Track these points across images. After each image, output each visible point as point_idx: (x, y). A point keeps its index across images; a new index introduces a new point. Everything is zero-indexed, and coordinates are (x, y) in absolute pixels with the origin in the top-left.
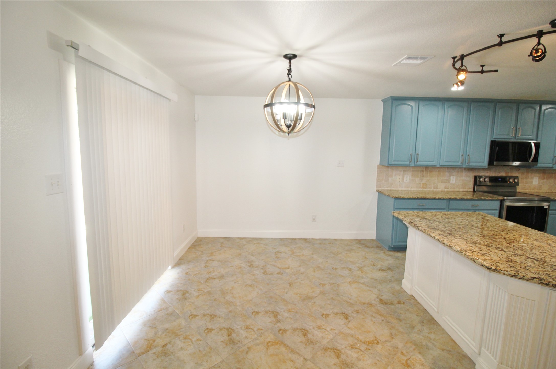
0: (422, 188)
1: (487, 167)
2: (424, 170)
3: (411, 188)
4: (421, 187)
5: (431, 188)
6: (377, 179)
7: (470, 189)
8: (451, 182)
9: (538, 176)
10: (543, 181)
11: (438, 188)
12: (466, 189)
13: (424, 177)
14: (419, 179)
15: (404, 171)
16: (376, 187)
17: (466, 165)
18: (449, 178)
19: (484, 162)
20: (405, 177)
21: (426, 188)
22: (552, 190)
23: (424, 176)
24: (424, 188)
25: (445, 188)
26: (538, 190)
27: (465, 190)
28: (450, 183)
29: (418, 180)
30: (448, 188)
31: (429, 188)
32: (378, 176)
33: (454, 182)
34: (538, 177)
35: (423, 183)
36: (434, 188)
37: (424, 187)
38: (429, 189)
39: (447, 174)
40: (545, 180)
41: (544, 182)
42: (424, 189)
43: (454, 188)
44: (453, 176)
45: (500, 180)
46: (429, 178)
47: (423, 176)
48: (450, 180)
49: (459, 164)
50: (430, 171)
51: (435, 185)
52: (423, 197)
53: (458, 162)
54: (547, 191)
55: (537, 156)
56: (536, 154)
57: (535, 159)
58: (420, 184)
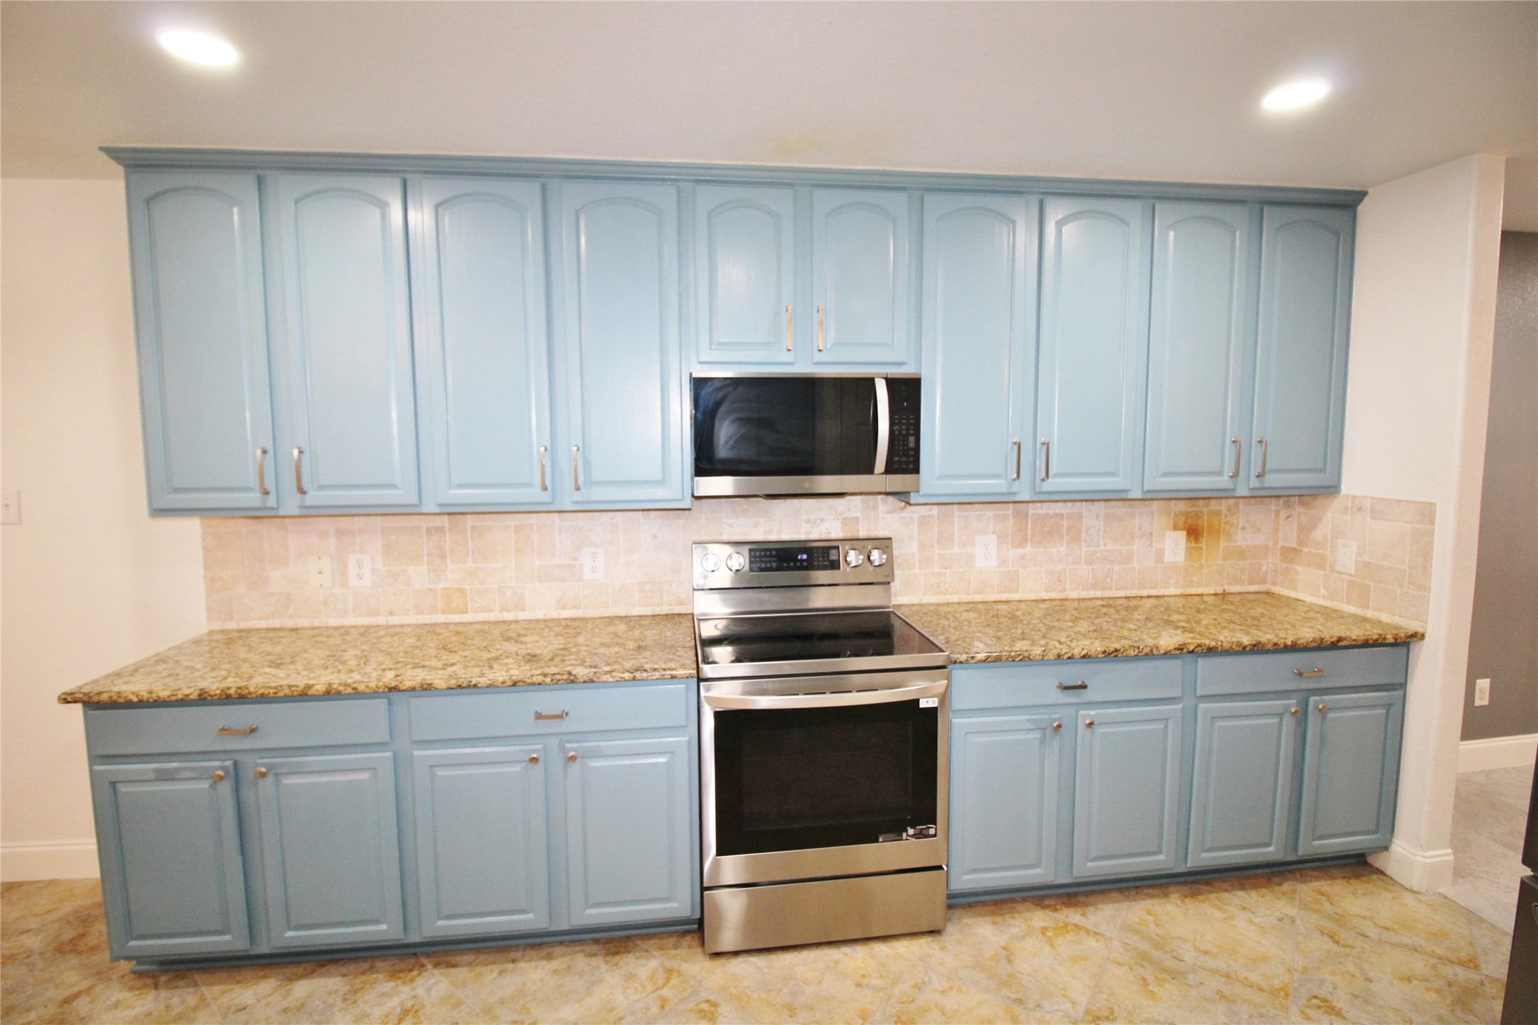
0: (443, 612)
2: (447, 525)
3: (391, 614)
4: (439, 606)
5: (491, 611)
6: (205, 577)
7: (680, 603)
8: (588, 575)
9: (994, 533)
10: (1018, 551)
11: (524, 610)
12: (659, 604)
13: (448, 561)
14: (425, 567)
15: (341, 533)
16: (209, 620)
18: (575, 559)
20: (352, 559)
21: (465, 612)
22: (1065, 590)
24: (455, 611)
25: (562, 606)
26: (1000, 592)
27: (660, 610)
28: (579, 578)
29: (419, 575)
30: (575, 607)
31: (483, 609)
32: (207, 567)
33: (600, 576)
34: (995, 536)
35: (445, 590)
36: (504, 610)
37: (453, 605)
38: (482, 616)
40: (1028, 549)
41: (1023, 557)
42: (456, 618)
43: (606, 606)
44: (594, 550)
45: (805, 557)
46: (474, 562)
47: (443, 557)
48: (581, 567)
50: (473, 528)
51: (508, 593)
52: (232, 692)
53: (529, 486)
54: (1045, 596)
55: (912, 445)
56: (908, 435)
57: (904, 459)
58: (430, 590)
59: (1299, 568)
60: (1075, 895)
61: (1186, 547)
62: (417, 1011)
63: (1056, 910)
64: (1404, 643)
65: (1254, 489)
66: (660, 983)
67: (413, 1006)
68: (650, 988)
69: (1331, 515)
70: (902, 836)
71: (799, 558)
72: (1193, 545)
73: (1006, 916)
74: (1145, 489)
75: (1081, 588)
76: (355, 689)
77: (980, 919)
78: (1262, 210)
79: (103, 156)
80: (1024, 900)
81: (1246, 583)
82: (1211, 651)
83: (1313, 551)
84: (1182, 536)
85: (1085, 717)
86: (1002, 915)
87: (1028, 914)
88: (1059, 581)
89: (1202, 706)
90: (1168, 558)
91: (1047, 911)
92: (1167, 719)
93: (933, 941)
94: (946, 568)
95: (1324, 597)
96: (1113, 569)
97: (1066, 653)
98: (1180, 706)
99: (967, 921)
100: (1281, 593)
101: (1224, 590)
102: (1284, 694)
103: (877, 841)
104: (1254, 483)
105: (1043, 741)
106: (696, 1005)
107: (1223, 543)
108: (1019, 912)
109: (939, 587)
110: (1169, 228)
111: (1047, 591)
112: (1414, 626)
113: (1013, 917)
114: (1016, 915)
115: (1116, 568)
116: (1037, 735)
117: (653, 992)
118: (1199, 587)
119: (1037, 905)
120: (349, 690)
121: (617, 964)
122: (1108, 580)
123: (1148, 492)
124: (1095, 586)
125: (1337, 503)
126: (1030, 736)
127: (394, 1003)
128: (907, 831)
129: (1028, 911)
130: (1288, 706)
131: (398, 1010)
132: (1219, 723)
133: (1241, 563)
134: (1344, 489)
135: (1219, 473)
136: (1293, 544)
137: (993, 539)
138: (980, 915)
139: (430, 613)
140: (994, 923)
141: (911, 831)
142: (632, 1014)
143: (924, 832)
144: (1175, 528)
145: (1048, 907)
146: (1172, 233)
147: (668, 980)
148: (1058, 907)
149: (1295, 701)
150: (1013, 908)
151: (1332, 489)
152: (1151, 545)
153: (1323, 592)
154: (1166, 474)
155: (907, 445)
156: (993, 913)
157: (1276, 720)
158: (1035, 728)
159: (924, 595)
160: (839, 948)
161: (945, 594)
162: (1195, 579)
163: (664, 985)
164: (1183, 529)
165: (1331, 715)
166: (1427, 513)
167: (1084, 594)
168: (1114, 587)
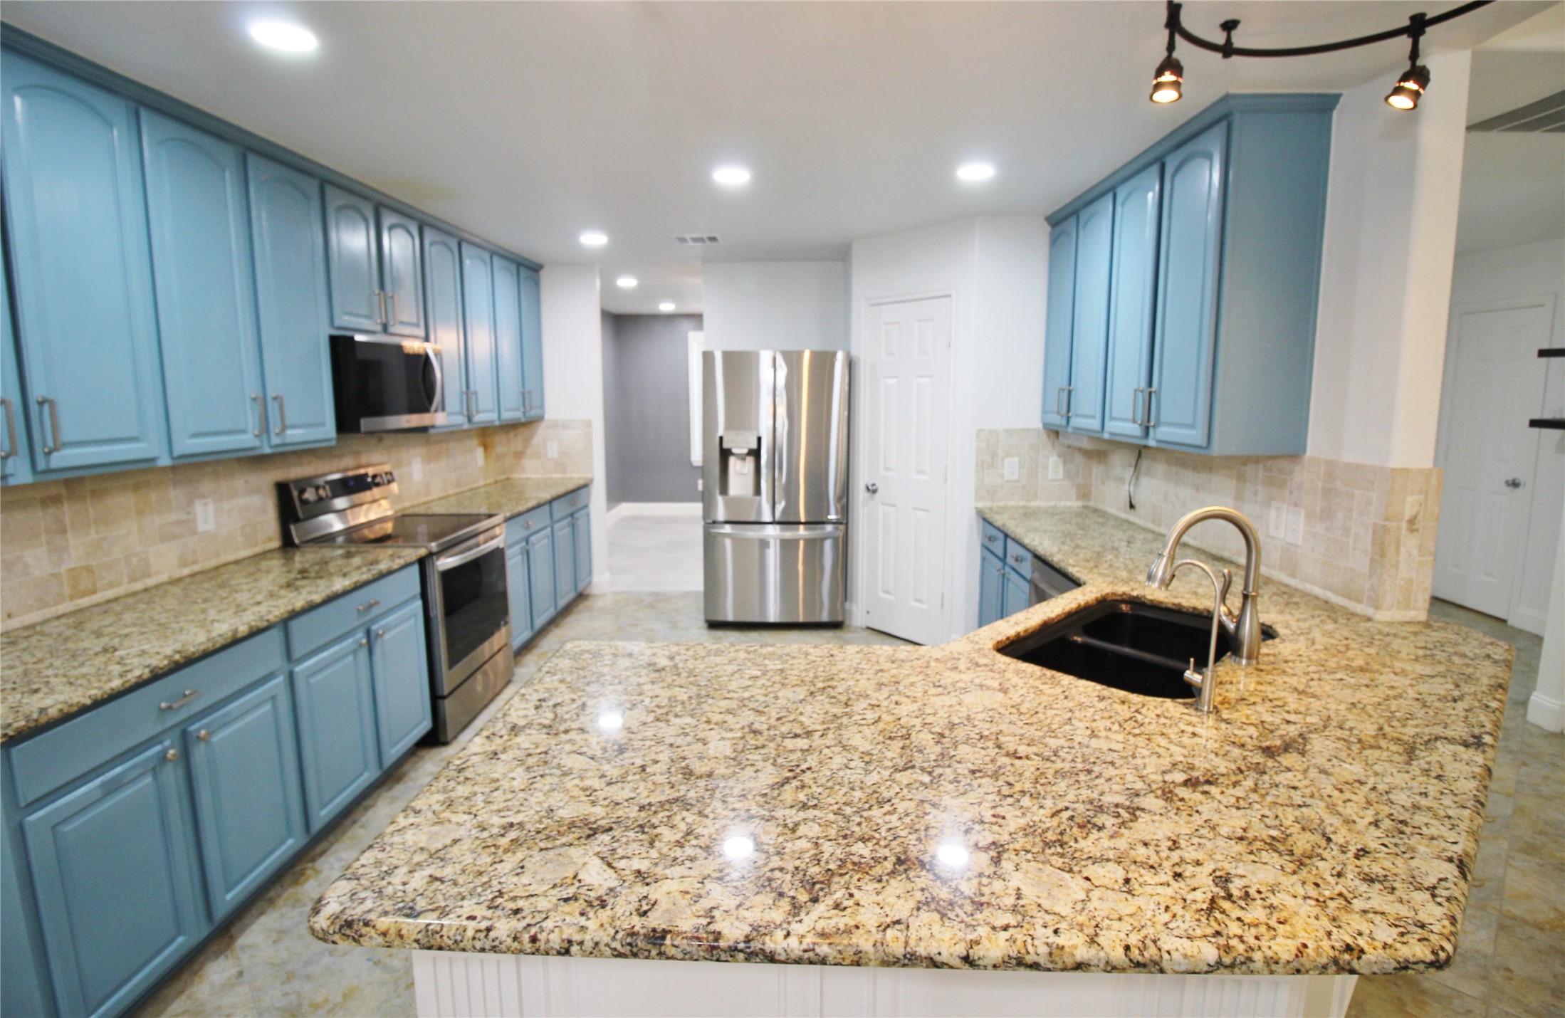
0: (72, 598)
1: (333, 443)
3: (9, 616)
4: (67, 591)
5: (120, 584)
7: (270, 540)
8: (202, 527)
10: (428, 467)
11: (149, 576)
12: (256, 545)
13: (70, 535)
14: (44, 548)
17: (275, 440)
18: (189, 513)
19: (323, 424)
21: (94, 592)
23: (68, 523)
24: (84, 593)
25: (183, 564)
27: (258, 550)
28: (194, 532)
29: (38, 560)
30: (195, 562)
31: (112, 585)
33: (211, 526)
35: (70, 570)
36: (133, 580)
37: (82, 587)
38: (110, 594)
39: (176, 494)
40: (432, 465)
41: (431, 470)
42: (88, 601)
43: (218, 554)
44: (204, 501)
45: (353, 483)
46: (97, 533)
47: (63, 531)
48: (195, 519)
49: (247, 440)
50: (93, 492)
51: (135, 560)
53: (243, 431)
58: (53, 575)
59: (522, 462)
61: (484, 456)
64: (585, 486)
69: (541, 432)
72: (486, 454)
75: (453, 487)
78: (519, 268)
81: (501, 474)
83: (533, 450)
84: (483, 451)
88: (445, 484)
89: (555, 525)
90: (479, 464)
94: (402, 484)
98: (551, 528)
101: (496, 480)
102: (565, 517)
104: (528, 414)
107: (494, 453)
110: (497, 272)
111: (441, 492)
112: (589, 476)
116: (522, 556)
122: (460, 482)
125: (543, 425)
126: (520, 557)
134: (547, 417)
136: (520, 449)
137: (419, 459)
139: (57, 604)
144: (480, 445)
146: (498, 275)
151: (540, 419)
152: (473, 456)
158: (521, 552)
161: (403, 502)
164: (482, 448)
166: (588, 424)
167: (455, 491)
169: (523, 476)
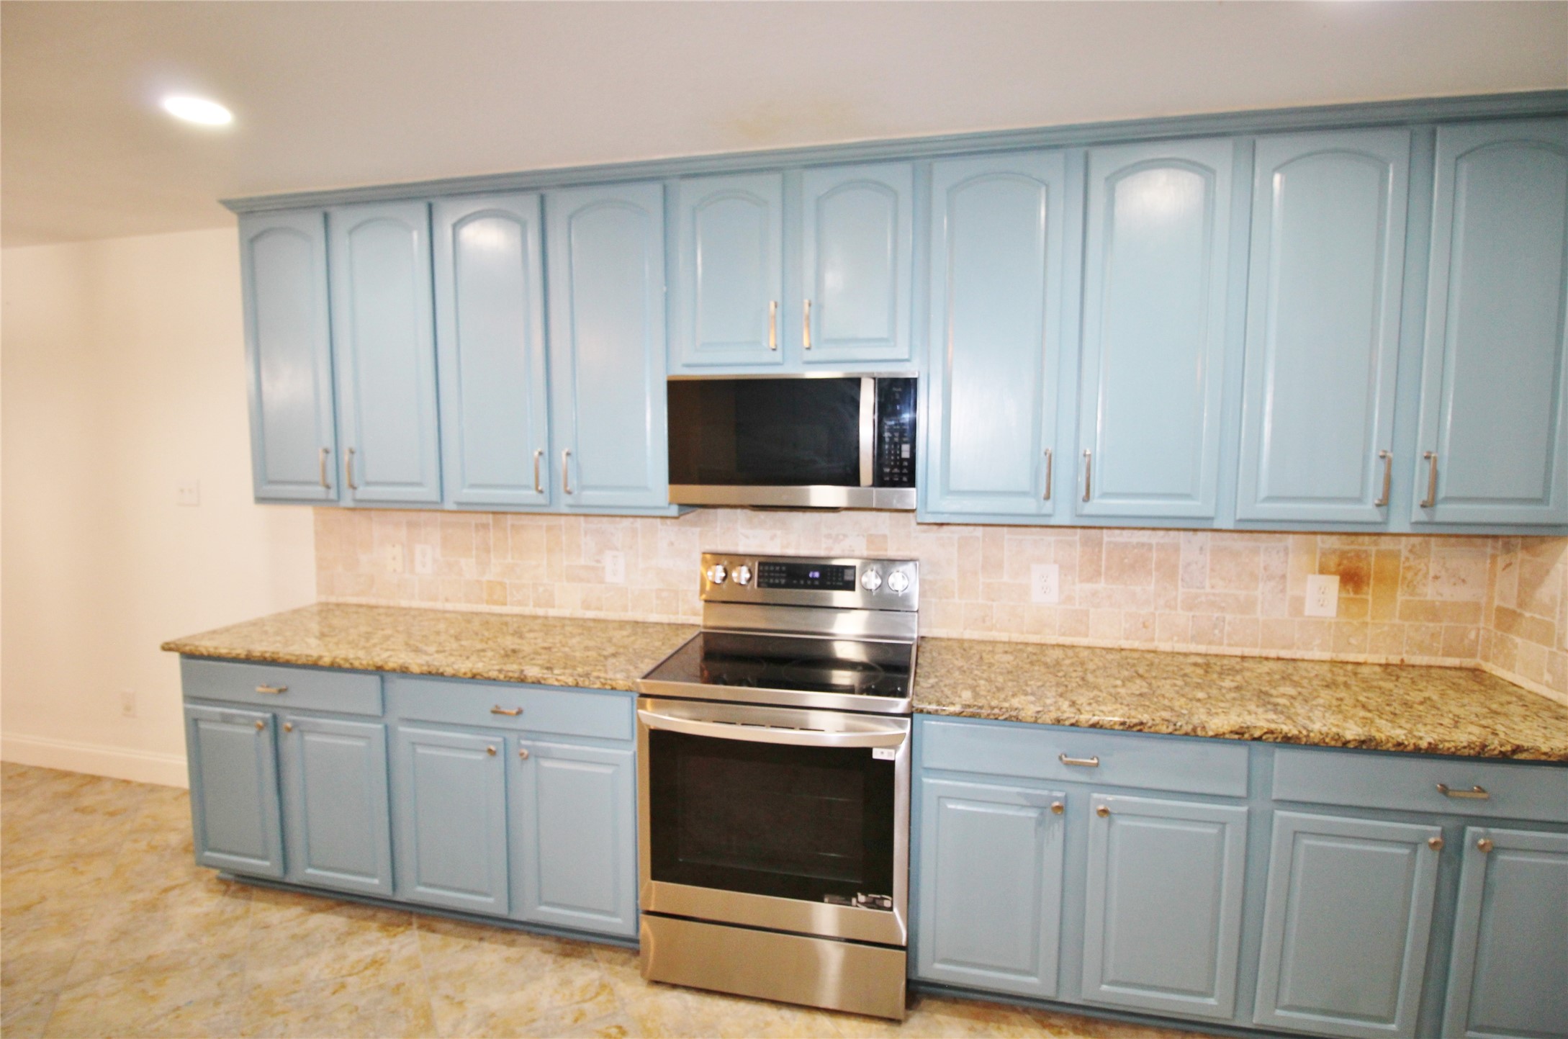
0: (488, 602)
2: (491, 522)
3: (447, 600)
5: (526, 605)
6: (316, 556)
8: (609, 577)
9: (1055, 562)
10: (1088, 587)
11: (553, 607)
12: (674, 613)
14: (474, 559)
15: (411, 525)
16: (319, 593)
18: (599, 561)
20: (418, 549)
21: (504, 604)
22: (1152, 640)
24: (495, 603)
25: (587, 606)
26: (1064, 634)
27: (676, 619)
28: (602, 581)
29: (468, 566)
30: (599, 609)
31: (520, 603)
33: (620, 578)
34: (1056, 566)
35: (489, 582)
36: (537, 605)
37: (495, 597)
38: (519, 610)
39: (586, 542)
40: (1101, 585)
41: (1094, 594)
42: (497, 609)
43: (625, 609)
44: (615, 553)
45: (817, 575)
46: (513, 557)
47: (488, 551)
48: (603, 569)
50: (513, 527)
51: (541, 589)
52: (267, 655)
54: (1125, 644)
55: (906, 454)
56: (901, 443)
57: (896, 470)
58: (478, 582)
59: (1518, 640)
60: (1097, 1021)
61: (1339, 598)
62: (382, 964)
63: (1060, 1033)
65: (1417, 523)
66: (588, 996)
67: (381, 959)
68: (577, 998)
69: (1562, 567)
70: (851, 901)
71: (811, 575)
72: (1352, 595)
73: (992, 1024)
74: (1238, 517)
75: (1176, 638)
76: (351, 664)
77: (957, 1019)
78: (1434, 133)
79: (222, 208)
80: (1026, 1011)
81: (1440, 653)
82: (1288, 741)
83: (1537, 616)
84: (1333, 582)
85: (1099, 802)
86: (987, 1021)
87: (1020, 1029)
88: (1145, 626)
89: (1280, 813)
90: (1310, 609)
91: (1046, 1032)
92: (1224, 824)
93: (886, 1030)
94: (993, 600)
95: (1548, 685)
96: (1224, 618)
97: (1068, 718)
98: (1244, 809)
99: (941, 1017)
100: (1494, 672)
101: (1402, 660)
102: (1423, 815)
103: (822, 901)
104: (1420, 515)
105: (1040, 822)
106: (607, 1028)
107: (1401, 596)
108: (1009, 1024)
109: (984, 621)
110: (1276, 169)
111: (1127, 639)
113: (999, 1028)
114: (1004, 1027)
115: (1229, 617)
116: (1033, 814)
117: (578, 1003)
118: (1360, 652)
119: (1037, 1021)
120: (347, 665)
121: (562, 967)
122: (1216, 632)
123: (1241, 521)
124: (1195, 639)
126: (1023, 813)
127: (369, 952)
128: (857, 897)
129: (1022, 1026)
130: (1430, 834)
131: (368, 960)
132: (1306, 841)
133: (1431, 625)
135: (1359, 500)
136: (1512, 605)
137: (1052, 568)
138: (961, 1015)
139: (477, 603)
140: (971, 1029)
141: (862, 898)
142: (546, 1019)
143: (878, 902)
144: (1323, 570)
145: (1050, 1026)
146: (1277, 178)
147: (597, 994)
148: (1064, 1030)
149: (1439, 829)
150: (1006, 1017)
151: (1560, 529)
152: (1283, 591)
153: (1547, 677)
154: (1269, 499)
155: (900, 454)
156: (977, 1017)
157: (1406, 851)
158: (1029, 804)
159: (965, 629)
160: (780, 1009)
161: (991, 630)
162: (1353, 641)
163: (591, 999)
164: (1334, 573)
165: (1502, 857)
167: (1181, 647)
168: (1225, 641)
169: (1508, 676)
